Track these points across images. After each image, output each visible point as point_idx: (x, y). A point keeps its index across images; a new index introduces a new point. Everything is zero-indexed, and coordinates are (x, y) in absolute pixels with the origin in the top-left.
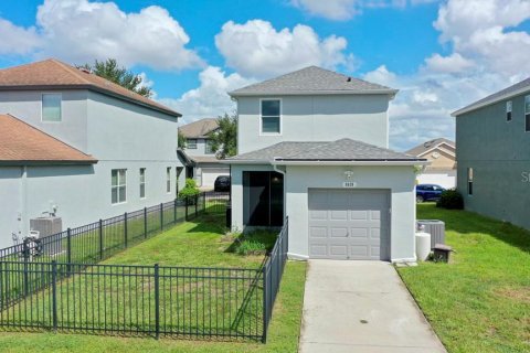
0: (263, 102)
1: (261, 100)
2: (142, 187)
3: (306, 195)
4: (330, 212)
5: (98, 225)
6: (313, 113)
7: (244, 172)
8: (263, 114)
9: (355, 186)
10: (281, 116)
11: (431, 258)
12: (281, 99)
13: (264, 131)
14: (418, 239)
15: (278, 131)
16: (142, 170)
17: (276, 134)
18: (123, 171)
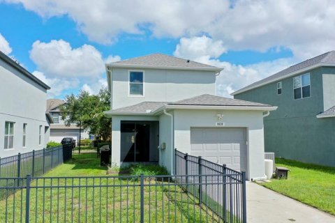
0: (131, 73)
1: (129, 71)
2: (24, 137)
3: (189, 132)
4: (204, 145)
5: (17, 158)
6: (166, 82)
7: (121, 121)
8: (131, 81)
9: (224, 125)
10: (144, 83)
11: (274, 177)
12: (144, 71)
13: (131, 93)
14: (266, 163)
15: (142, 94)
16: (24, 125)
17: (140, 96)
18: (12, 124)
